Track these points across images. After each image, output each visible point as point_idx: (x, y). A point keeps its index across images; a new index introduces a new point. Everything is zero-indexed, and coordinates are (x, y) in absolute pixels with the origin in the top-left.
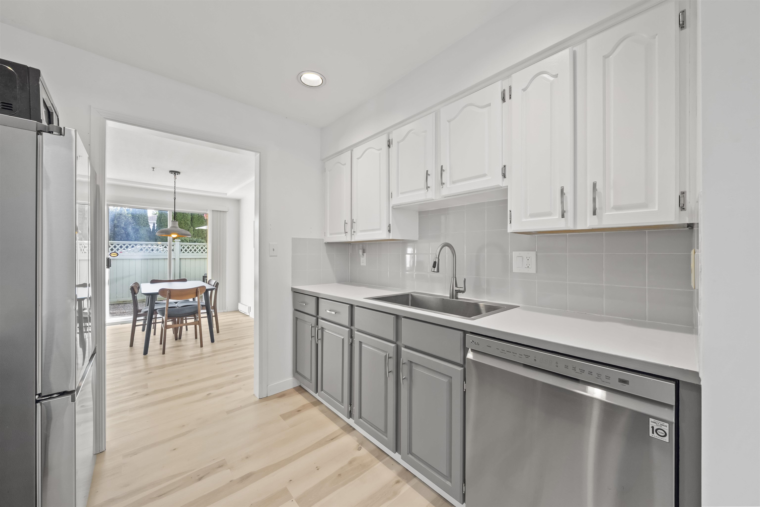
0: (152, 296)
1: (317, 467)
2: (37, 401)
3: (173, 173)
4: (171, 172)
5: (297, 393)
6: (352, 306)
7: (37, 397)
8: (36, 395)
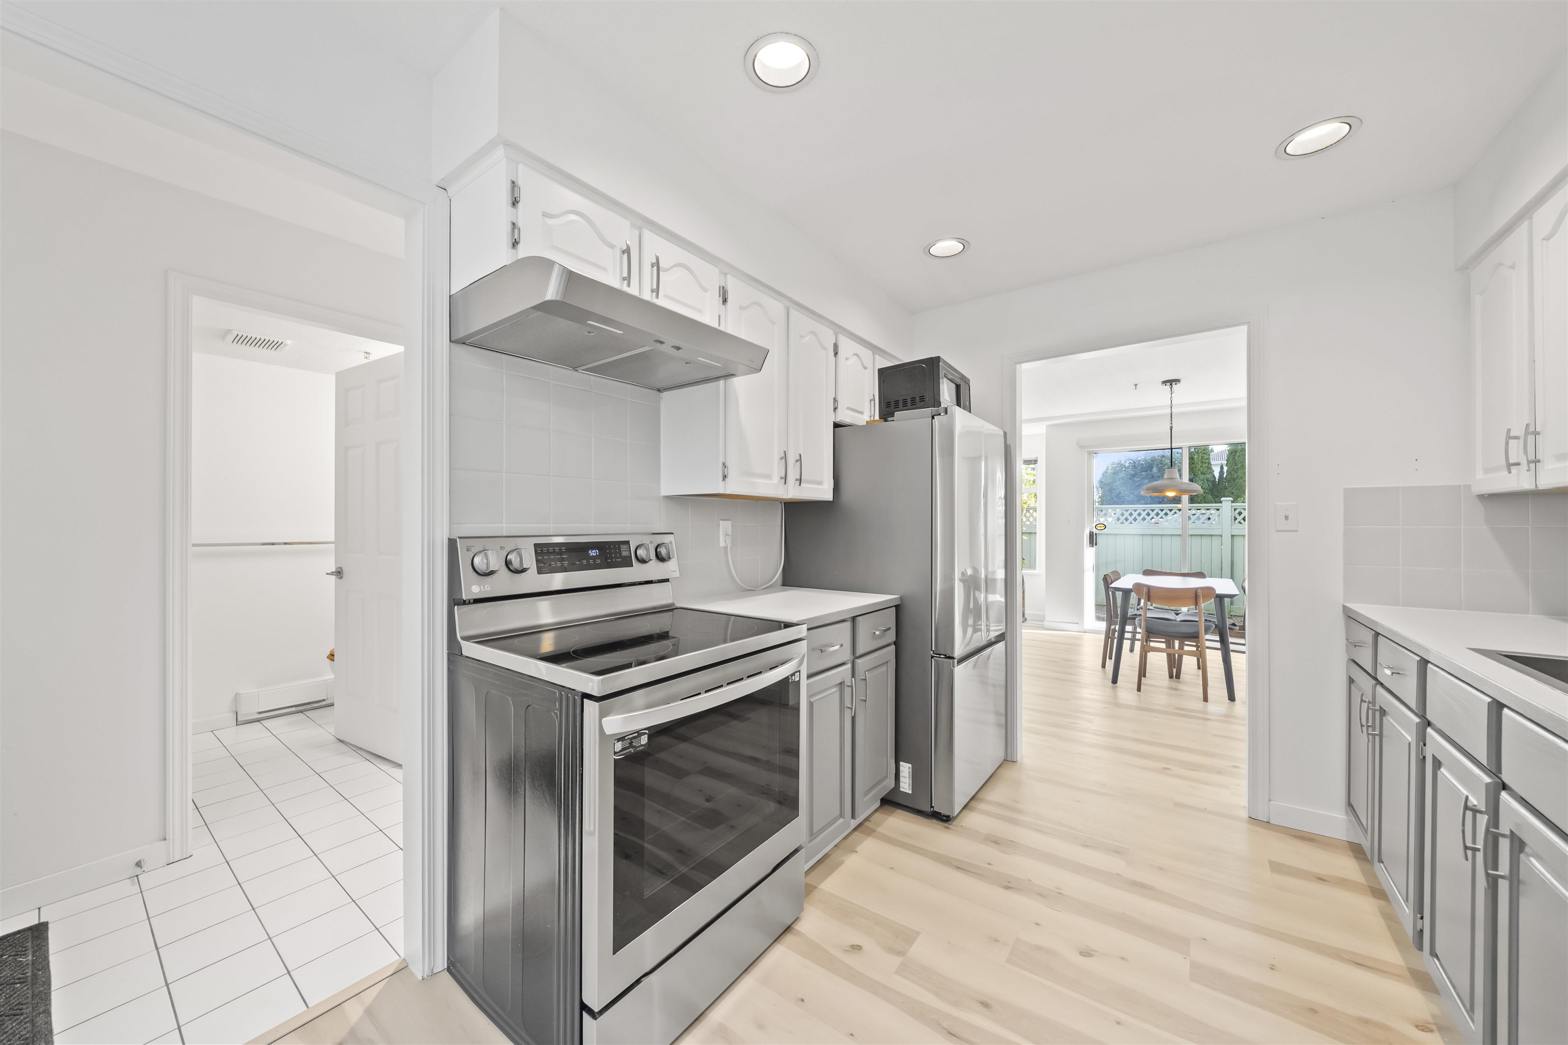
0: (1126, 593)
2: (932, 657)
3: (1169, 384)
4: (1165, 382)
5: (1351, 854)
6: (1424, 663)
7: (932, 652)
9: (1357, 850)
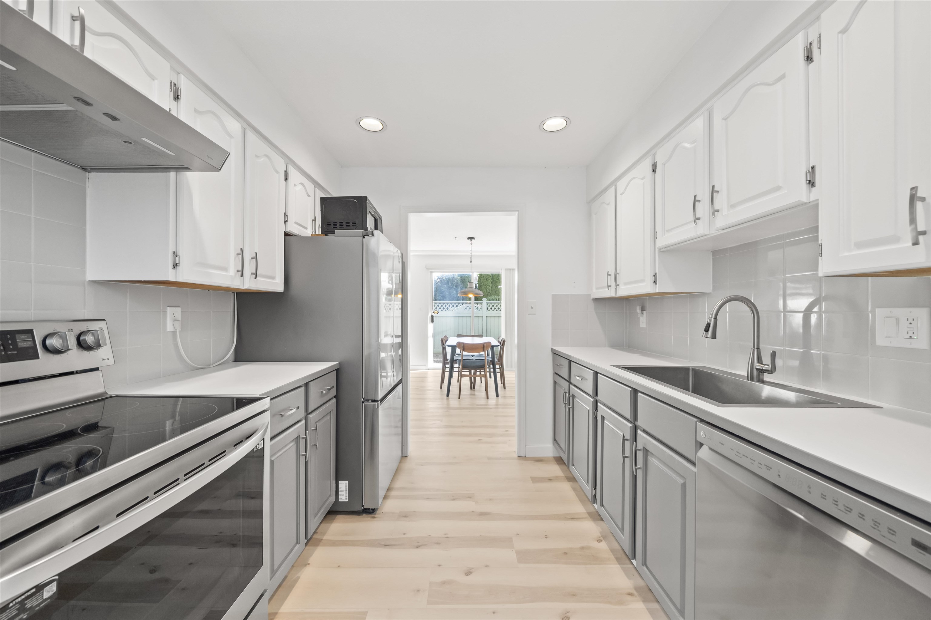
0: (454, 348)
1: (546, 535)
2: (363, 402)
3: (470, 239)
4: (468, 238)
5: (556, 462)
6: (596, 374)
7: (363, 399)
8: (362, 398)
9: (559, 460)
